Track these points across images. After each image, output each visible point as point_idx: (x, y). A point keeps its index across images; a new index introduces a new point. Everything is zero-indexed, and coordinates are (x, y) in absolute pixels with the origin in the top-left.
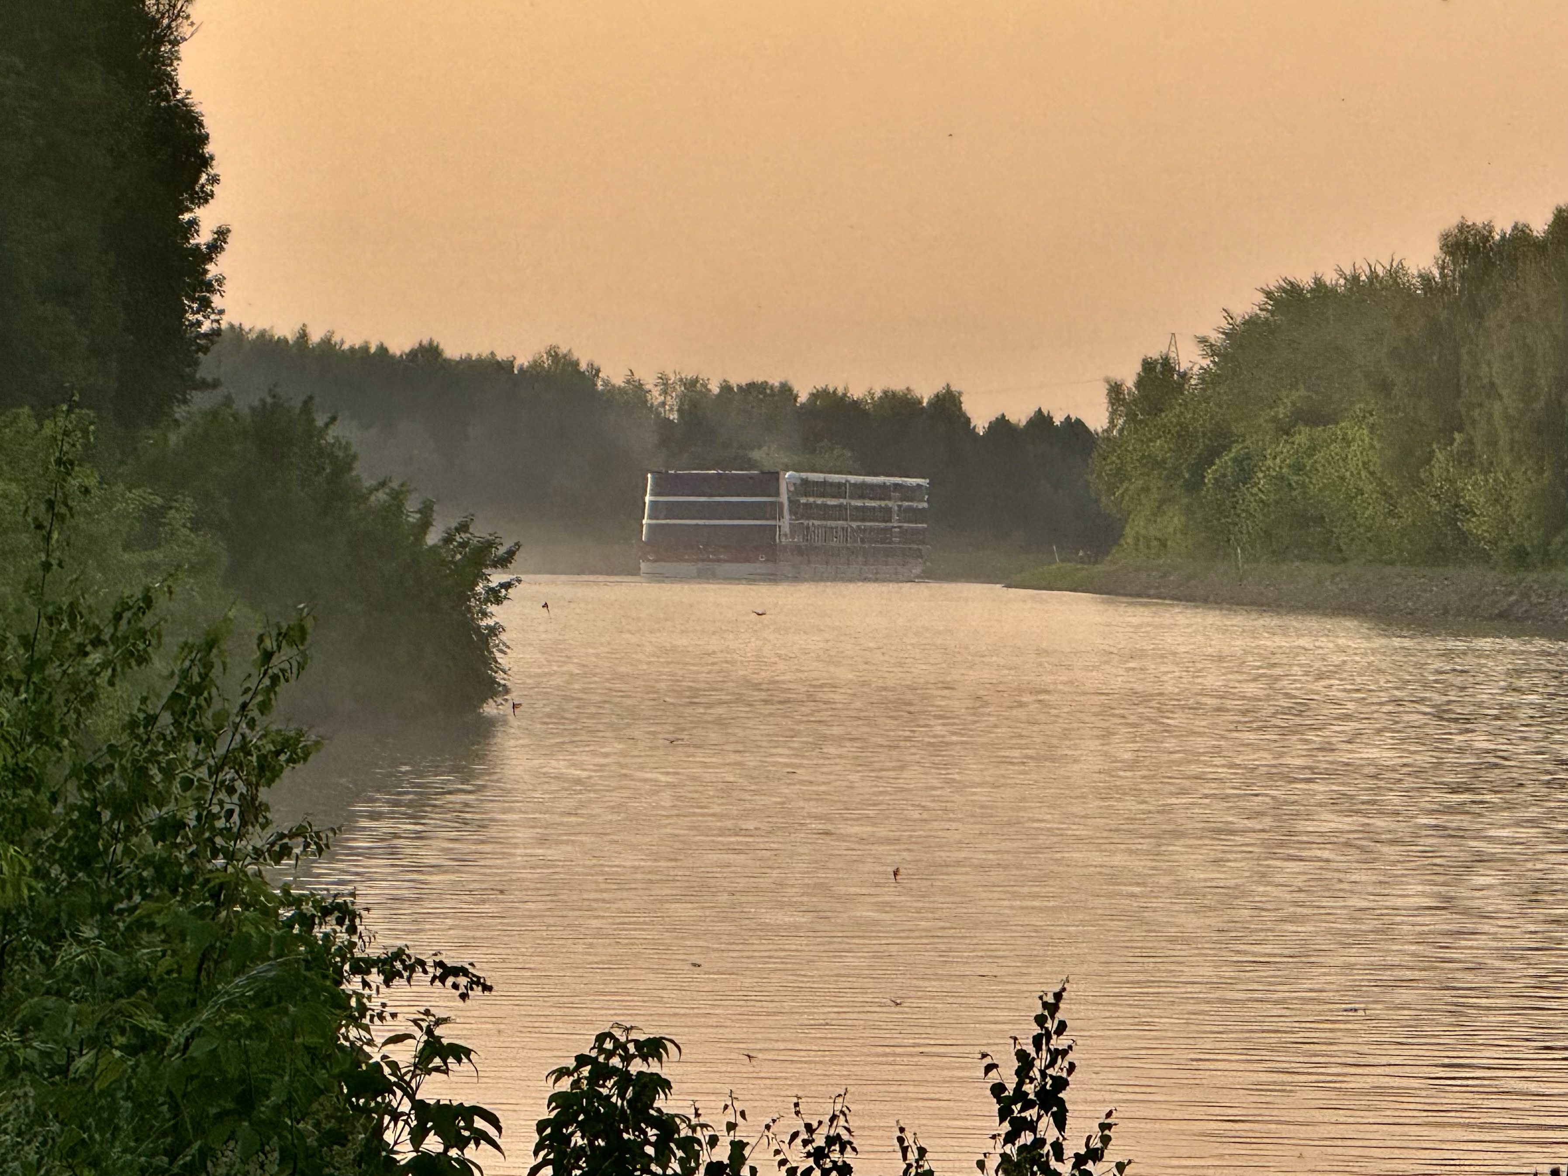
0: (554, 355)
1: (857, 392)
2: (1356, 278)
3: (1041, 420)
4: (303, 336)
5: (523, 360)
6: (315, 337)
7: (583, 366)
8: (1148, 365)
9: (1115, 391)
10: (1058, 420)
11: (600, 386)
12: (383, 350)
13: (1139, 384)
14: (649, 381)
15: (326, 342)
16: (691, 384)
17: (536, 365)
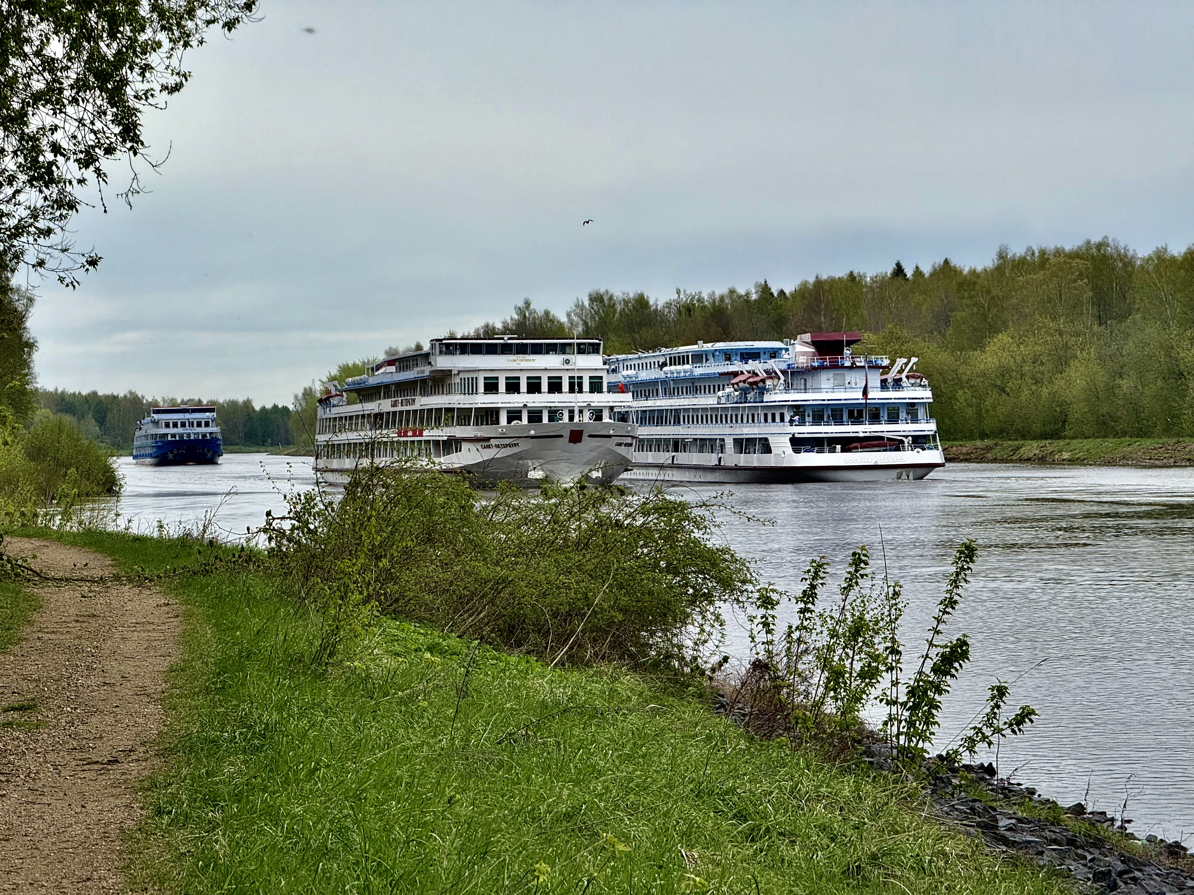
0: (131, 393)
1: (221, 401)
2: (364, 363)
3: (275, 407)
4: (56, 390)
5: (122, 395)
6: (60, 391)
7: (140, 395)
8: (305, 389)
9: (296, 397)
10: (280, 406)
11: (145, 402)
12: (80, 393)
13: (304, 395)
14: (159, 400)
15: (63, 393)
16: (172, 400)
17: (125, 396)
